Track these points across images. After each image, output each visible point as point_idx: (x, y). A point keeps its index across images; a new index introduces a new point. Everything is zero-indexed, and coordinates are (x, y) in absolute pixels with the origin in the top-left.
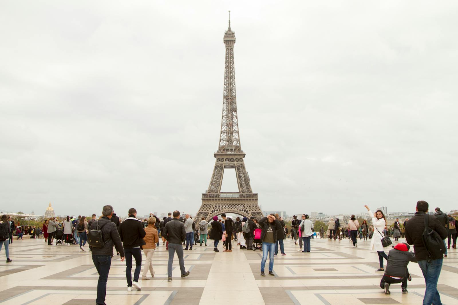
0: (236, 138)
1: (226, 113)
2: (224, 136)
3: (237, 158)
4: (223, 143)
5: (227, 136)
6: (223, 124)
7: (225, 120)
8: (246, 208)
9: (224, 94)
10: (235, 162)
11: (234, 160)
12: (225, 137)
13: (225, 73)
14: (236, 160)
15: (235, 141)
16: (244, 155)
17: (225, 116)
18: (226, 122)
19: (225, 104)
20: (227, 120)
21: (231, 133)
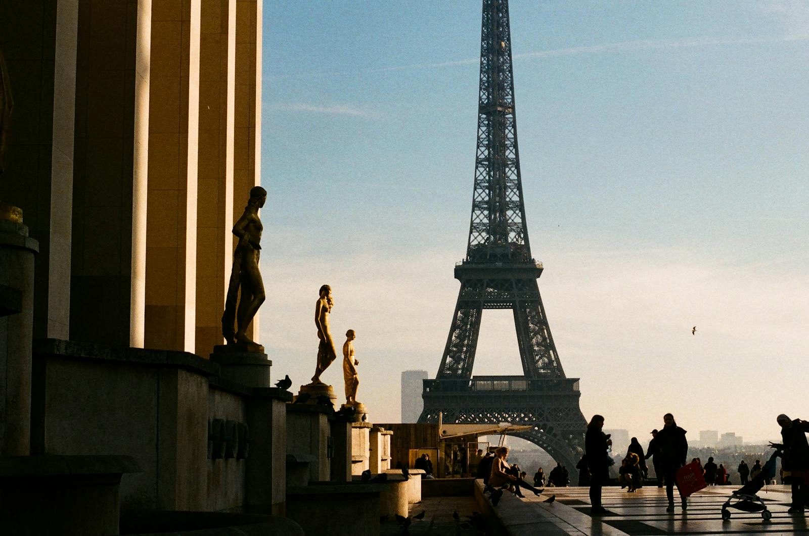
0: (515, 224)
1: (486, 153)
2: (482, 217)
3: (519, 281)
4: (480, 238)
5: (489, 217)
6: (478, 184)
7: (484, 174)
8: (548, 420)
9: (480, 98)
10: (515, 291)
11: (511, 285)
12: (486, 221)
13: (483, 40)
14: (517, 285)
15: (512, 230)
16: (539, 271)
17: (485, 163)
18: (487, 178)
19: (484, 129)
20: (490, 171)
21: (503, 209)
